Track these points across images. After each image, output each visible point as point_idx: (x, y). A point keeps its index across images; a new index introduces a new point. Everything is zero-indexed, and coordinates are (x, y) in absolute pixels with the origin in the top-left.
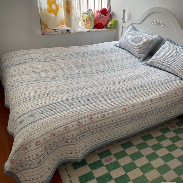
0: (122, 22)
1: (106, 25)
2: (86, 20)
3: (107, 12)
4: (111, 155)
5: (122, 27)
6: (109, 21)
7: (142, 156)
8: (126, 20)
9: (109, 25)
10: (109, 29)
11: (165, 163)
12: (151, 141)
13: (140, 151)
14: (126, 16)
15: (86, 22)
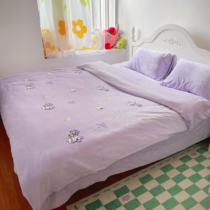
0: (132, 41)
1: (115, 45)
3: (115, 31)
4: (128, 192)
5: (133, 46)
6: (118, 40)
7: (164, 190)
8: (136, 39)
9: (118, 45)
10: (119, 50)
11: (190, 196)
12: (172, 173)
13: (161, 184)
14: (136, 34)
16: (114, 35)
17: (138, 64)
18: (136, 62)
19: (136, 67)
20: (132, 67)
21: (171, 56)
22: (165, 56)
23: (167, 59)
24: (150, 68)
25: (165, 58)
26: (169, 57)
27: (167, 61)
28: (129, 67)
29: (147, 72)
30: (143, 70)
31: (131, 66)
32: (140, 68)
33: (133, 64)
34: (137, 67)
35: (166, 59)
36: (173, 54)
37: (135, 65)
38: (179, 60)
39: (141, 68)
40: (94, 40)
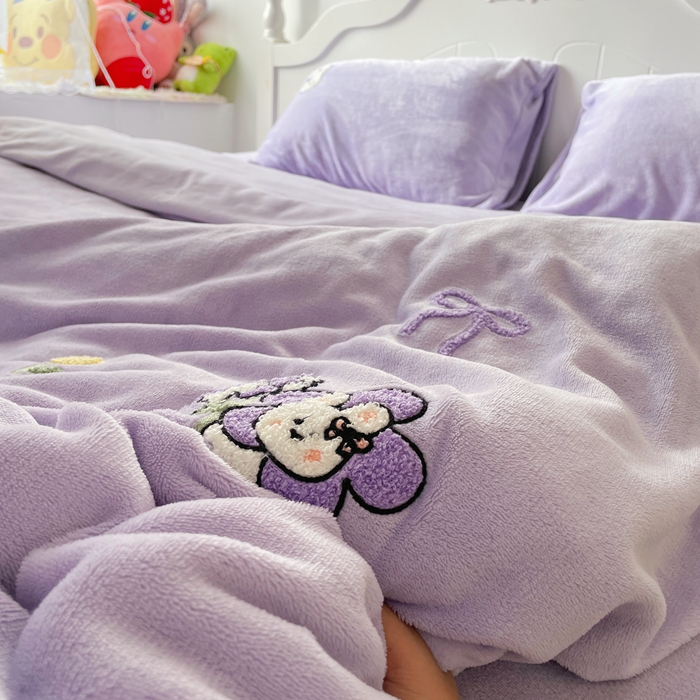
0: (271, 40)
1: (171, 76)
2: (40, 32)
5: (276, 70)
8: (289, 31)
9: (187, 75)
10: (196, 97)
15: (37, 42)
16: (162, 20)
17: (336, 138)
18: (320, 129)
19: (319, 155)
20: (293, 162)
21: (535, 74)
22: (501, 73)
23: (518, 89)
24: (418, 146)
25: (502, 84)
26: (527, 79)
27: (517, 104)
28: (275, 159)
29: (397, 173)
30: (371, 166)
31: (290, 153)
32: (349, 157)
33: (303, 138)
34: (326, 155)
35: (512, 89)
36: (545, 63)
37: (316, 145)
38: (594, 87)
39: (356, 156)
40: (47, 30)
